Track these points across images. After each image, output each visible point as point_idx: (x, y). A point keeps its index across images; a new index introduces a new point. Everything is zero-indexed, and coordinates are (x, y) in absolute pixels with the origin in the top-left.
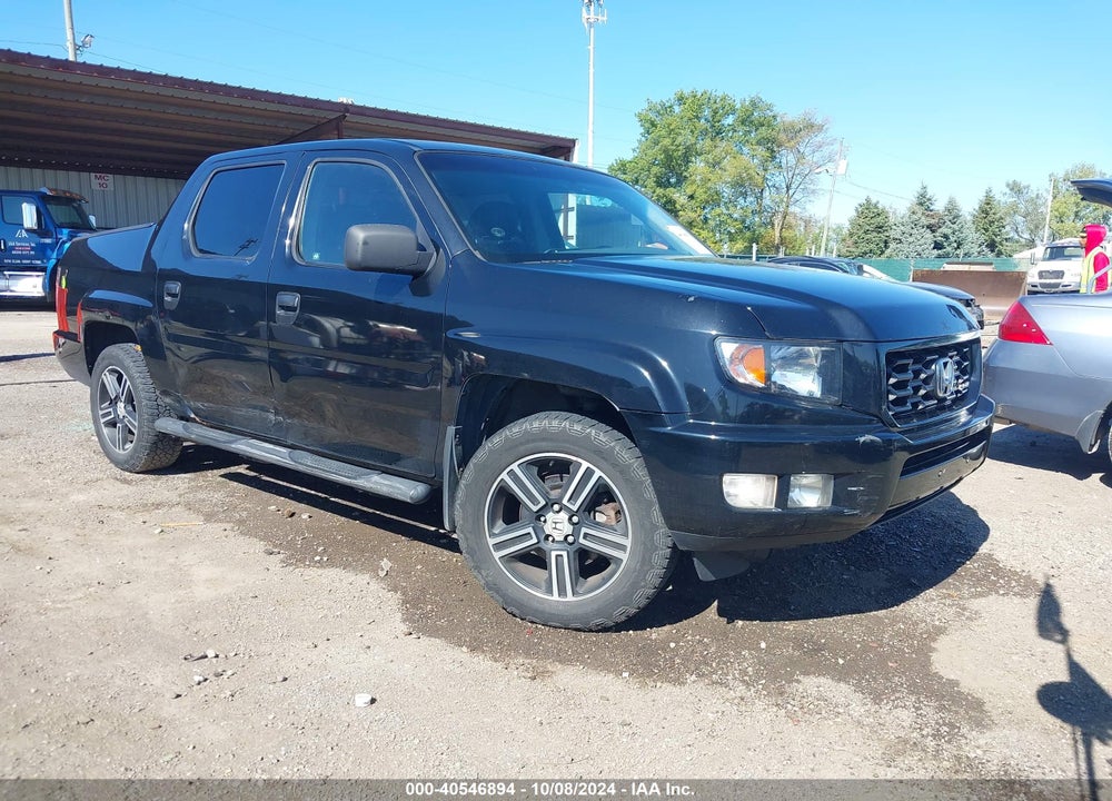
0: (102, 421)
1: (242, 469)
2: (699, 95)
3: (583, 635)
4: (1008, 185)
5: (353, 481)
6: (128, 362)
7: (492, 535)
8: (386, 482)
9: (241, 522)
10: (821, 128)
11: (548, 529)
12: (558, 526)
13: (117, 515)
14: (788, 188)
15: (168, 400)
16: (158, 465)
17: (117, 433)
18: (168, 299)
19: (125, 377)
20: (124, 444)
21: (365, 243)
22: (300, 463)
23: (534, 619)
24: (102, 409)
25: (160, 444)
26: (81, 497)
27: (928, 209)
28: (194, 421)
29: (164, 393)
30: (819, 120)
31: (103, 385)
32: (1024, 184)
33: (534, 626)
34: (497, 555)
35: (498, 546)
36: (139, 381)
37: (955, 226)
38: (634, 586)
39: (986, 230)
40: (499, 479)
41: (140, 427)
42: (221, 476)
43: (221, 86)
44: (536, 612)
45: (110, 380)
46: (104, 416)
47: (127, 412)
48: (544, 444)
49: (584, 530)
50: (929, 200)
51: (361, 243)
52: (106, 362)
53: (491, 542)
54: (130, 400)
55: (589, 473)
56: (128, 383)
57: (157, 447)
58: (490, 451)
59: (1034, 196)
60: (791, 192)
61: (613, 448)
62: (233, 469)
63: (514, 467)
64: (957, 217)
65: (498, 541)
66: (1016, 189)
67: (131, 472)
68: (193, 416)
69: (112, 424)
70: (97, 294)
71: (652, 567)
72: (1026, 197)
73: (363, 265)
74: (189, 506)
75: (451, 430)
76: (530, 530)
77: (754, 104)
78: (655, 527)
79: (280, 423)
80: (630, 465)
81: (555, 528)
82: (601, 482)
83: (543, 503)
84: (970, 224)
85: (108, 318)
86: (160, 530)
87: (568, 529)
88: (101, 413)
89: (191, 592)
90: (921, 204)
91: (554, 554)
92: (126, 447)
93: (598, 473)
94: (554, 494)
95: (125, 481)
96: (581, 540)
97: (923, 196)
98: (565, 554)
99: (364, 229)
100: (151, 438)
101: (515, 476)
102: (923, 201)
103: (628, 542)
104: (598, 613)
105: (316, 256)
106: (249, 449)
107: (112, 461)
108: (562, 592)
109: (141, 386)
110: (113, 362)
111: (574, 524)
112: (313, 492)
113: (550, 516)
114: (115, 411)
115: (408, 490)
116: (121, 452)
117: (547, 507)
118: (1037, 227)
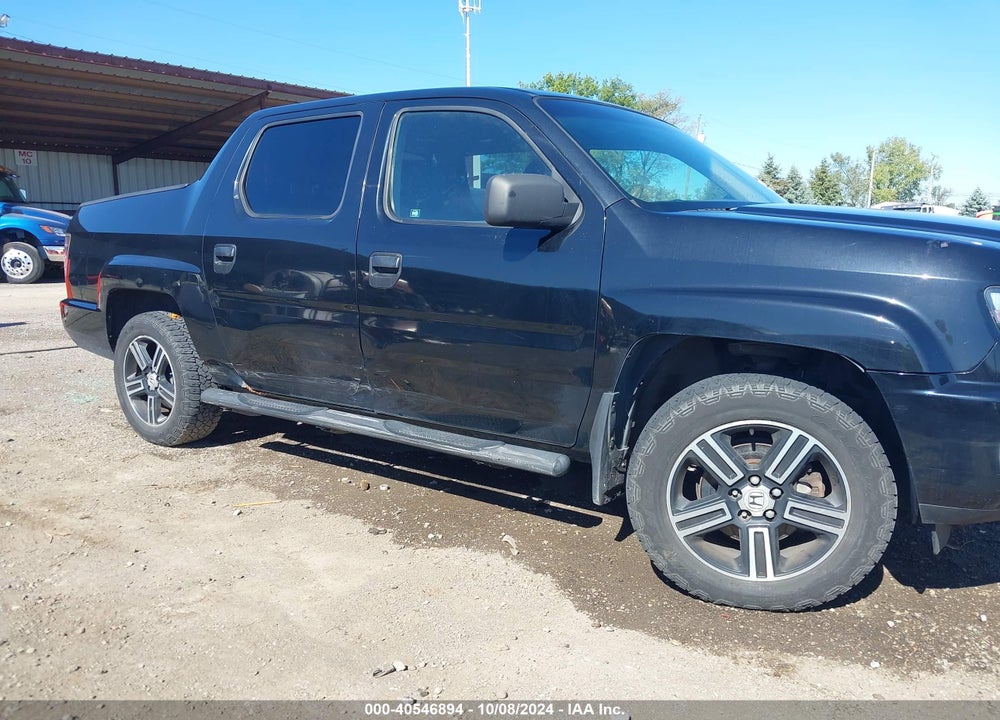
0: (129, 393)
1: (278, 438)
2: (565, 78)
3: (787, 617)
4: (832, 157)
5: (473, 453)
6: (164, 331)
7: (675, 512)
8: (517, 453)
9: (318, 497)
10: (675, 107)
11: (744, 504)
12: (757, 500)
13: (177, 495)
14: (644, 164)
15: (213, 370)
16: (195, 438)
17: (150, 406)
18: (217, 262)
19: (159, 346)
20: (157, 417)
21: (512, 194)
22: (400, 434)
23: (727, 602)
24: (128, 381)
25: (200, 417)
26: (128, 476)
27: (774, 177)
28: (245, 390)
29: (211, 362)
30: (672, 99)
31: (131, 356)
32: (844, 155)
33: (727, 608)
34: (681, 534)
35: (682, 525)
36: (178, 350)
37: (797, 192)
38: (854, 563)
39: (823, 195)
40: (687, 450)
41: (180, 399)
42: (262, 446)
43: (148, 63)
44: (730, 594)
45: (139, 351)
46: (131, 388)
47: (160, 382)
48: (747, 411)
49: (790, 504)
50: (775, 169)
51: (506, 195)
52: (135, 331)
53: (674, 520)
54: (166, 371)
55: (801, 442)
56: (164, 352)
57: (197, 420)
58: (677, 419)
59: (854, 166)
60: (647, 168)
61: (834, 413)
62: (270, 438)
63: (707, 437)
64: (799, 184)
65: (681, 521)
66: (839, 160)
67: (166, 446)
68: (244, 385)
69: (143, 397)
70: (118, 260)
71: (877, 542)
72: (848, 167)
73: (509, 219)
74: (252, 482)
75: (608, 397)
76: (723, 506)
77: (615, 86)
78: (882, 499)
79: (366, 392)
80: (855, 431)
81: (753, 503)
82: (816, 450)
83: (740, 475)
84: (809, 190)
85: (139, 285)
86: (238, 511)
87: (769, 503)
88: (127, 385)
89: (319, 585)
90: (769, 173)
91: (752, 531)
92: (159, 420)
93: (812, 441)
94: (753, 464)
95: (163, 456)
96: (787, 515)
97: (770, 165)
98: (765, 531)
99: (509, 179)
100: (192, 411)
101: (705, 445)
102: (770, 171)
103: (846, 516)
104: (807, 593)
105: (415, 213)
106: (331, 420)
107: (142, 435)
108: (761, 570)
109: (181, 356)
110: (144, 331)
111: (774, 497)
112: (371, 460)
113: (747, 490)
114: (145, 382)
115: (547, 463)
116: (154, 425)
117: (746, 479)
118: (857, 192)
